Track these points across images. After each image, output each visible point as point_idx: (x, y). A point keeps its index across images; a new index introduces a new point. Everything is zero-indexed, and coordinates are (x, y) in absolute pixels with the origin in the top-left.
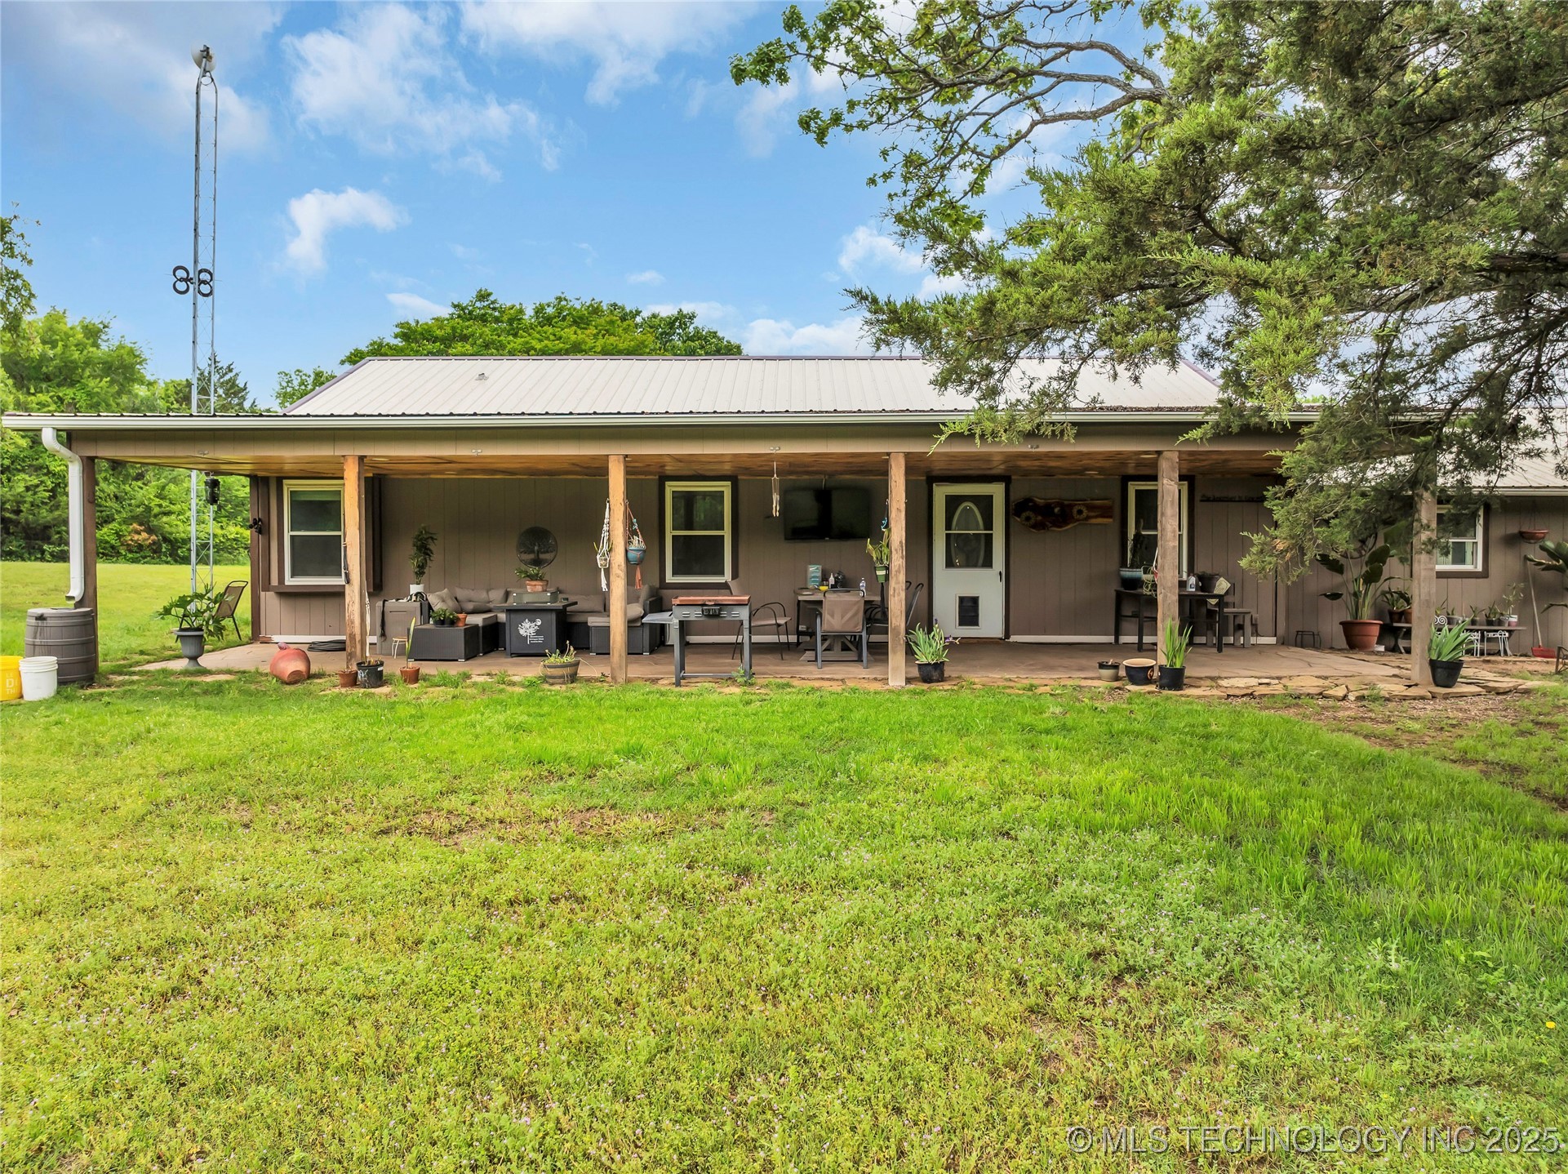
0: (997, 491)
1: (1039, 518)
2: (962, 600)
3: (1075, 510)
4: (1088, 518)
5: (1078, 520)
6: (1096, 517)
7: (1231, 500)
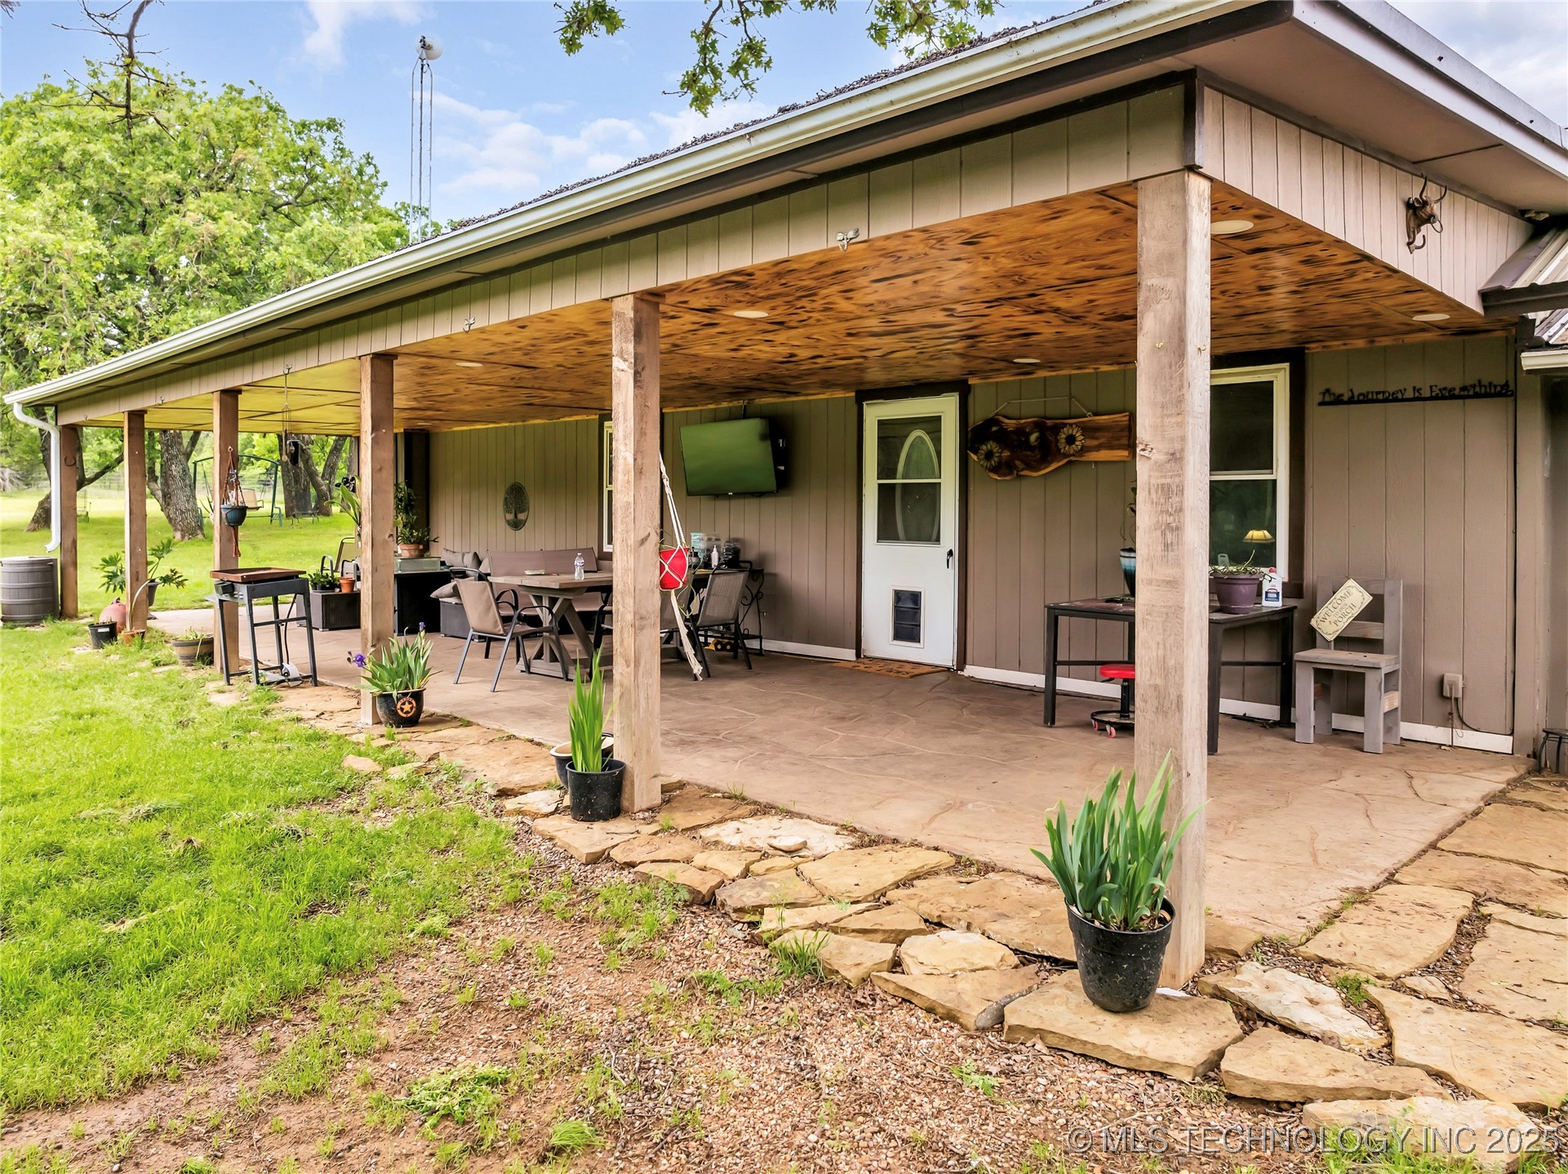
0: (946, 407)
1: (1006, 454)
2: (899, 595)
3: (1063, 436)
4: (1084, 450)
5: (1065, 455)
6: (1098, 448)
7: (1393, 399)
